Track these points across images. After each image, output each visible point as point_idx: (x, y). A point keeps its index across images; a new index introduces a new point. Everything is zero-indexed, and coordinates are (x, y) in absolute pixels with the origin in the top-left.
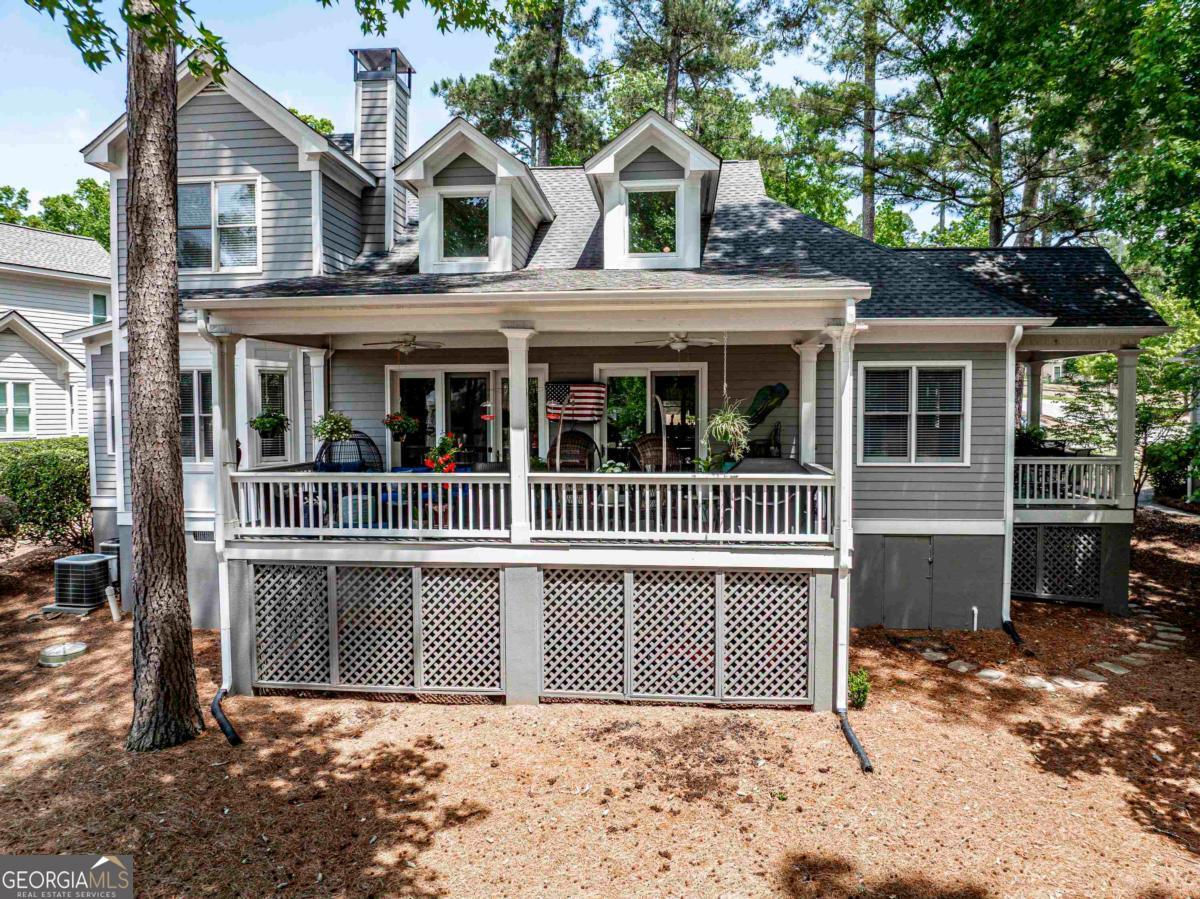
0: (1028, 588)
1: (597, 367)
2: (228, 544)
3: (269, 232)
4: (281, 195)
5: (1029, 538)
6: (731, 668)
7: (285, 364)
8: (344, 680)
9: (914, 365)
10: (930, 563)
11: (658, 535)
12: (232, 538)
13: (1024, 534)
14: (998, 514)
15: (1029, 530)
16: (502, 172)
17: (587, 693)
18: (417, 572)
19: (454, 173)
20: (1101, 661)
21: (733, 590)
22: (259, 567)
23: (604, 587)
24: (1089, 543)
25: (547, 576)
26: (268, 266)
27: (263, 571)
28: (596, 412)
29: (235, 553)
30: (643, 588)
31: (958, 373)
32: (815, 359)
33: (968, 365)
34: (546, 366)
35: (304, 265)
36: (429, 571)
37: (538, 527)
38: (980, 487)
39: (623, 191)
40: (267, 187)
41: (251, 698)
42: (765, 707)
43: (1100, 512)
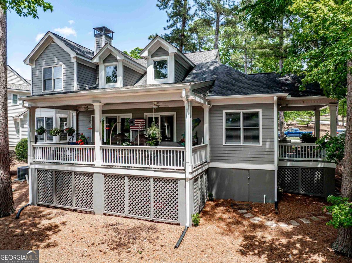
0: (296, 190)
1: (145, 114)
2: (31, 163)
3: (65, 79)
4: (67, 69)
5: (295, 172)
6: (156, 209)
7: (67, 115)
8: (57, 203)
9: (241, 111)
10: (249, 179)
11: (135, 165)
12: (33, 162)
13: (294, 171)
14: (272, 163)
15: (295, 169)
16: (118, 58)
17: (115, 213)
18: (73, 173)
19: (108, 59)
20: (302, 218)
21: (156, 184)
22: (39, 170)
23: (120, 181)
24: (319, 174)
25: (105, 177)
26: (64, 89)
27: (39, 171)
28: (143, 128)
29: (33, 166)
30: (131, 182)
31: (257, 114)
32: (208, 110)
33: (260, 111)
34: (131, 114)
35: (72, 88)
36: (76, 173)
37: (103, 162)
38: (266, 153)
39: (152, 61)
40: (65, 67)
41: (36, 206)
42: (163, 223)
43: (323, 163)
